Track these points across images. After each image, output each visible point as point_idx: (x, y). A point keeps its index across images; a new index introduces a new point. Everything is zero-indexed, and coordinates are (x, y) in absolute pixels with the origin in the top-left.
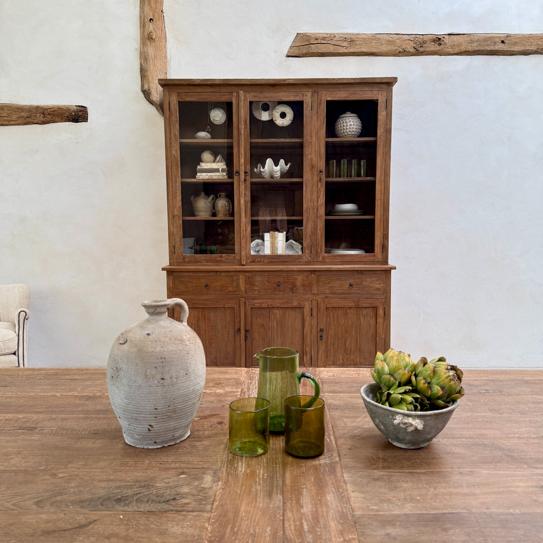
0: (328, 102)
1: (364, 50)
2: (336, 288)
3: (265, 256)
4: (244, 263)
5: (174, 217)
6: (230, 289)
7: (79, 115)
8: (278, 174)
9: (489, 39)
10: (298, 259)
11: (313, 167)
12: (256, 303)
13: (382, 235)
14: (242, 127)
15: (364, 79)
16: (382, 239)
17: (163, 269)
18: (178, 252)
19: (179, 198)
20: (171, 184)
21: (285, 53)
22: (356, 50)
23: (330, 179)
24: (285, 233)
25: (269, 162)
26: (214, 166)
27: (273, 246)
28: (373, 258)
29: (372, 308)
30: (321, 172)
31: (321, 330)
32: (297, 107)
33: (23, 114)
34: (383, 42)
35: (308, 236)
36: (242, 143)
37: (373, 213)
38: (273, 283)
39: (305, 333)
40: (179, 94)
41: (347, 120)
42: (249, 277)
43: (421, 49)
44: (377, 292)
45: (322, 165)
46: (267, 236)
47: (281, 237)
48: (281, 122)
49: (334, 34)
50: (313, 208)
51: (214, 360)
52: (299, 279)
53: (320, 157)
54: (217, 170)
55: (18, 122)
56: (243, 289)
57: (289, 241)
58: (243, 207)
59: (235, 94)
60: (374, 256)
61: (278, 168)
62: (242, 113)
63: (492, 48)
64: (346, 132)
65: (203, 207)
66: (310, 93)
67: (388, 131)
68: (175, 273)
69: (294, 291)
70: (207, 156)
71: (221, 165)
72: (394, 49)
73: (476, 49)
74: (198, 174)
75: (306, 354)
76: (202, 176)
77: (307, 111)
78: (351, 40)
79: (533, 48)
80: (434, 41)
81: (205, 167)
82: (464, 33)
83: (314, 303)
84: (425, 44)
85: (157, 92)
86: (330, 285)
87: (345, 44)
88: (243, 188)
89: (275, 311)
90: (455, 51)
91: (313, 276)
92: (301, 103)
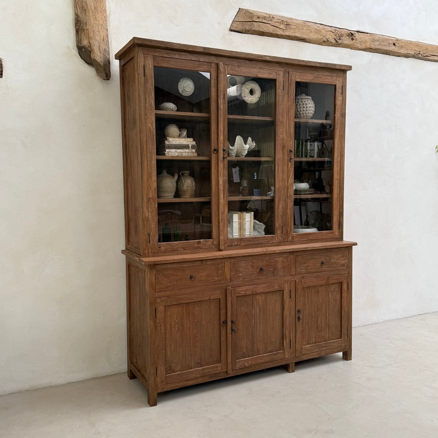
0: (297, 84)
1: (298, 35)
2: (310, 268)
4: (223, 248)
5: (149, 199)
6: (216, 278)
8: (246, 153)
9: (384, 40)
10: (271, 240)
11: (284, 147)
12: (241, 291)
13: (338, 213)
14: (221, 101)
15: (328, 64)
16: (339, 216)
18: (153, 240)
19: (154, 178)
20: (146, 162)
21: (229, 26)
22: (291, 34)
24: (253, 213)
26: (183, 142)
27: (241, 228)
28: (332, 235)
29: (337, 284)
30: (290, 151)
31: (299, 311)
34: (312, 30)
35: (280, 216)
36: (221, 119)
37: (331, 192)
38: (256, 268)
39: (284, 317)
40: (154, 57)
41: (306, 102)
42: (234, 264)
43: (340, 42)
44: (342, 268)
46: (236, 217)
47: (249, 217)
48: (250, 99)
49: (272, 15)
50: (284, 188)
51: (199, 361)
52: (280, 261)
53: (290, 137)
54: (186, 147)
56: (228, 277)
58: (221, 187)
59: (214, 65)
60: (333, 233)
62: (221, 87)
63: (387, 48)
65: (169, 186)
66: (282, 72)
67: (343, 115)
68: (158, 266)
69: (275, 274)
70: (172, 129)
73: (378, 47)
74: (167, 150)
75: (286, 338)
76: (171, 153)
77: (279, 90)
78: (287, 24)
80: (348, 35)
81: (174, 143)
82: (368, 32)
83: (293, 284)
84: (342, 37)
86: (306, 265)
87: (282, 26)
88: (222, 167)
89: (258, 297)
90: (363, 47)
91: (291, 257)
92: (273, 81)
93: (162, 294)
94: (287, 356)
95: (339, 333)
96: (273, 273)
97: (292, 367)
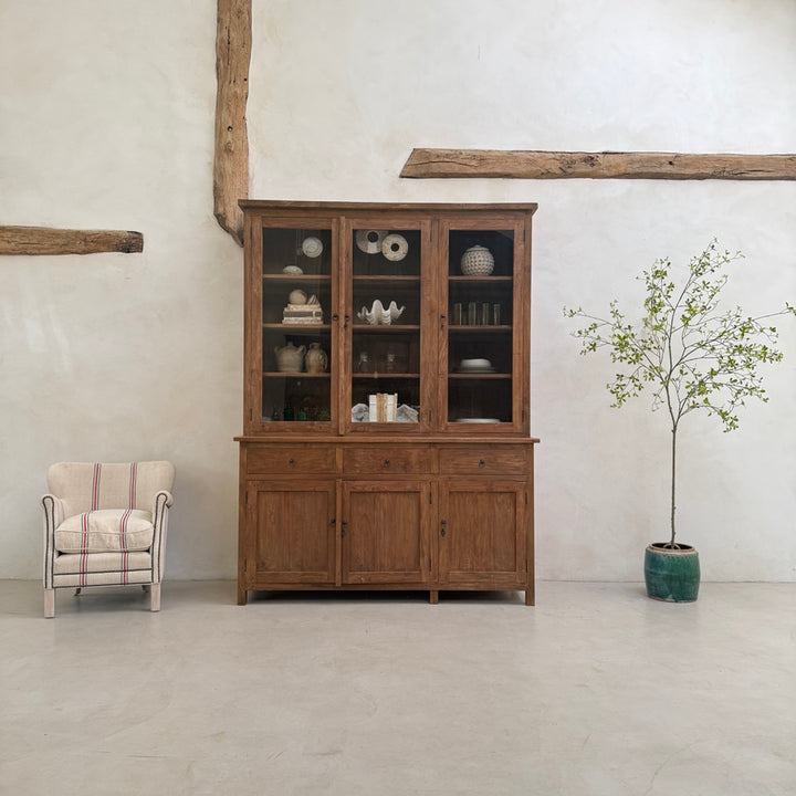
0: (452, 233)
1: (499, 170)
2: (462, 467)
3: (370, 424)
4: (343, 433)
5: (252, 371)
6: (324, 466)
7: (131, 244)
8: (389, 320)
9: (653, 159)
10: (413, 428)
11: (432, 311)
12: (357, 486)
13: (521, 399)
14: (343, 260)
16: (522, 403)
17: (235, 439)
18: (256, 418)
19: (259, 347)
20: (249, 331)
21: (399, 172)
22: (487, 171)
23: (454, 327)
24: (396, 395)
25: (377, 304)
26: (307, 308)
28: (511, 428)
29: (509, 494)
30: (443, 317)
31: (443, 523)
32: (413, 238)
33: (58, 241)
34: (522, 161)
35: (426, 399)
36: (343, 280)
37: (510, 371)
38: (380, 460)
39: (422, 527)
40: (264, 218)
41: (475, 255)
42: (348, 450)
43: (570, 171)
44: (516, 472)
45: (444, 308)
46: (373, 399)
47: (391, 400)
48: (392, 256)
49: (460, 150)
50: (433, 363)
51: (300, 564)
52: (414, 454)
53: (442, 298)
54: (310, 314)
55: (52, 250)
56: (341, 467)
57: (402, 406)
58: (342, 360)
59: (334, 220)
60: (512, 426)
61: (389, 311)
62: (343, 244)
63: (658, 170)
64: (475, 269)
65: (290, 359)
66: (429, 221)
67: (528, 269)
68: (251, 445)
69: (408, 470)
70: (297, 296)
71: (315, 308)
72: (535, 169)
73: (637, 170)
74: (285, 318)
75: (424, 556)
76: (289, 321)
77: (425, 243)
78: (481, 158)
79: (709, 171)
80: (585, 160)
81: (295, 310)
82: (623, 151)
83: (434, 486)
84: (574, 164)
85: (235, 216)
86: (455, 462)
87: (474, 163)
88: (343, 336)
89: (382, 496)
90: (613, 174)
91: (432, 450)
92: (418, 233)
93: (254, 477)
94: (425, 580)
95: (511, 564)
96: (404, 468)
97: (434, 596)
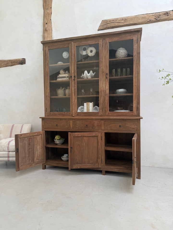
0: (110, 43)
1: (131, 23)
2: (113, 127)
3: (84, 113)
4: (74, 116)
5: (46, 96)
6: (66, 127)
7: (22, 62)
8: (89, 77)
10: (97, 114)
11: (103, 72)
12: (76, 134)
13: (136, 103)
14: (73, 57)
16: (137, 104)
17: (40, 118)
18: (48, 111)
19: (49, 88)
21: (97, 29)
23: (111, 78)
24: (93, 103)
25: (86, 72)
26: (64, 75)
27: (88, 109)
30: (107, 74)
33: (5, 63)
34: (140, 18)
35: (101, 104)
36: (73, 64)
37: (132, 92)
38: (84, 125)
39: (98, 148)
40: (49, 47)
41: (120, 51)
42: (74, 121)
43: (159, 19)
45: (108, 71)
46: (85, 104)
47: (91, 104)
48: (91, 54)
49: (118, 18)
50: (104, 91)
52: (96, 123)
54: (65, 77)
55: (4, 66)
56: (72, 127)
57: (95, 106)
58: (73, 91)
59: (70, 44)
60: (133, 113)
61: (90, 74)
62: (73, 51)
64: (120, 56)
65: (60, 92)
66: (102, 40)
68: (45, 119)
70: (62, 72)
71: (67, 75)
72: (145, 20)
75: (99, 158)
76: (59, 80)
77: (100, 48)
78: (125, 19)
80: (165, 14)
81: (61, 76)
83: (103, 134)
84: (160, 16)
86: (110, 126)
87: (123, 21)
88: (73, 83)
89: (85, 138)
91: (102, 121)
92: (98, 44)
94: (100, 167)
96: (93, 127)
97: (104, 172)
